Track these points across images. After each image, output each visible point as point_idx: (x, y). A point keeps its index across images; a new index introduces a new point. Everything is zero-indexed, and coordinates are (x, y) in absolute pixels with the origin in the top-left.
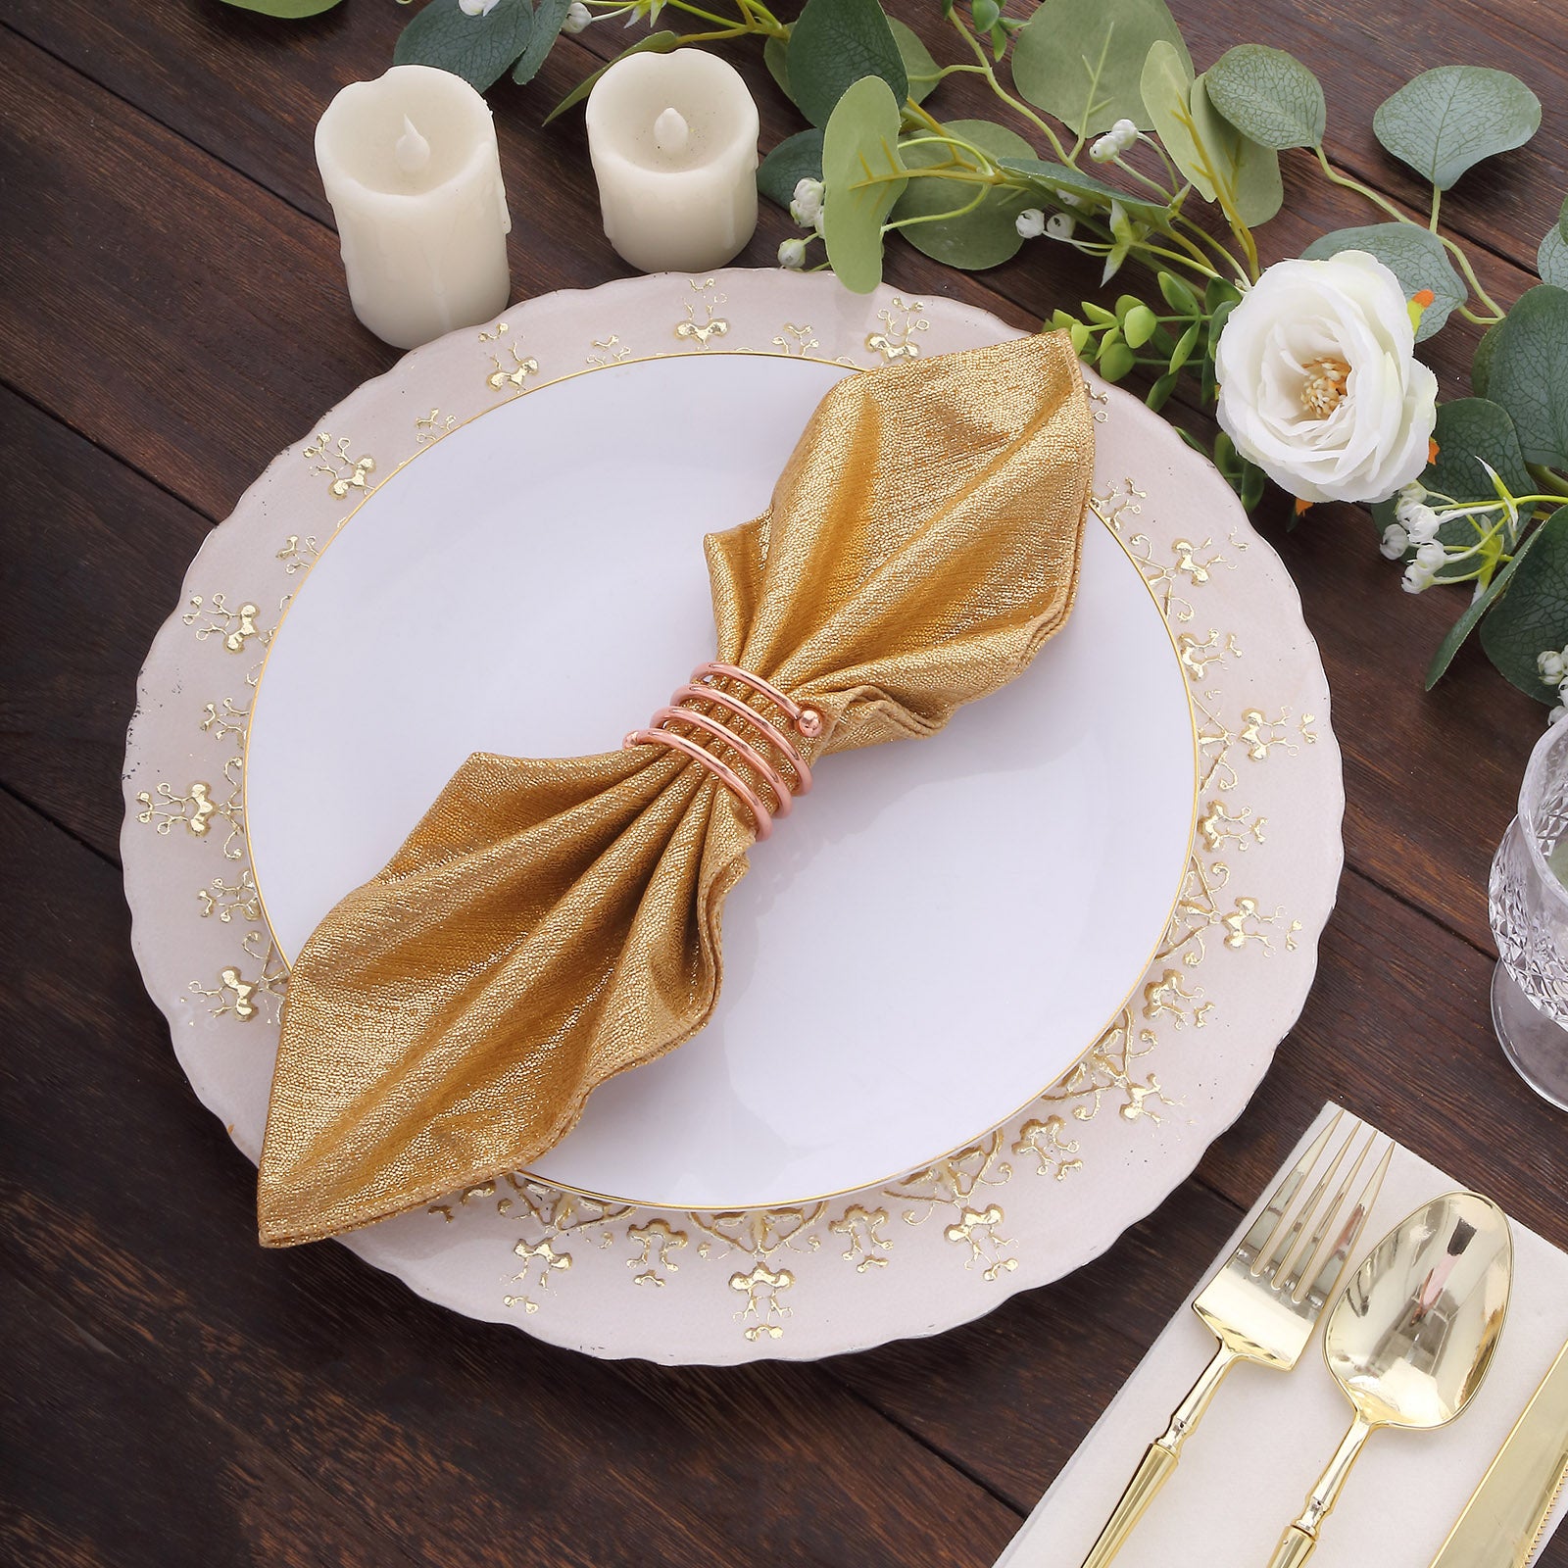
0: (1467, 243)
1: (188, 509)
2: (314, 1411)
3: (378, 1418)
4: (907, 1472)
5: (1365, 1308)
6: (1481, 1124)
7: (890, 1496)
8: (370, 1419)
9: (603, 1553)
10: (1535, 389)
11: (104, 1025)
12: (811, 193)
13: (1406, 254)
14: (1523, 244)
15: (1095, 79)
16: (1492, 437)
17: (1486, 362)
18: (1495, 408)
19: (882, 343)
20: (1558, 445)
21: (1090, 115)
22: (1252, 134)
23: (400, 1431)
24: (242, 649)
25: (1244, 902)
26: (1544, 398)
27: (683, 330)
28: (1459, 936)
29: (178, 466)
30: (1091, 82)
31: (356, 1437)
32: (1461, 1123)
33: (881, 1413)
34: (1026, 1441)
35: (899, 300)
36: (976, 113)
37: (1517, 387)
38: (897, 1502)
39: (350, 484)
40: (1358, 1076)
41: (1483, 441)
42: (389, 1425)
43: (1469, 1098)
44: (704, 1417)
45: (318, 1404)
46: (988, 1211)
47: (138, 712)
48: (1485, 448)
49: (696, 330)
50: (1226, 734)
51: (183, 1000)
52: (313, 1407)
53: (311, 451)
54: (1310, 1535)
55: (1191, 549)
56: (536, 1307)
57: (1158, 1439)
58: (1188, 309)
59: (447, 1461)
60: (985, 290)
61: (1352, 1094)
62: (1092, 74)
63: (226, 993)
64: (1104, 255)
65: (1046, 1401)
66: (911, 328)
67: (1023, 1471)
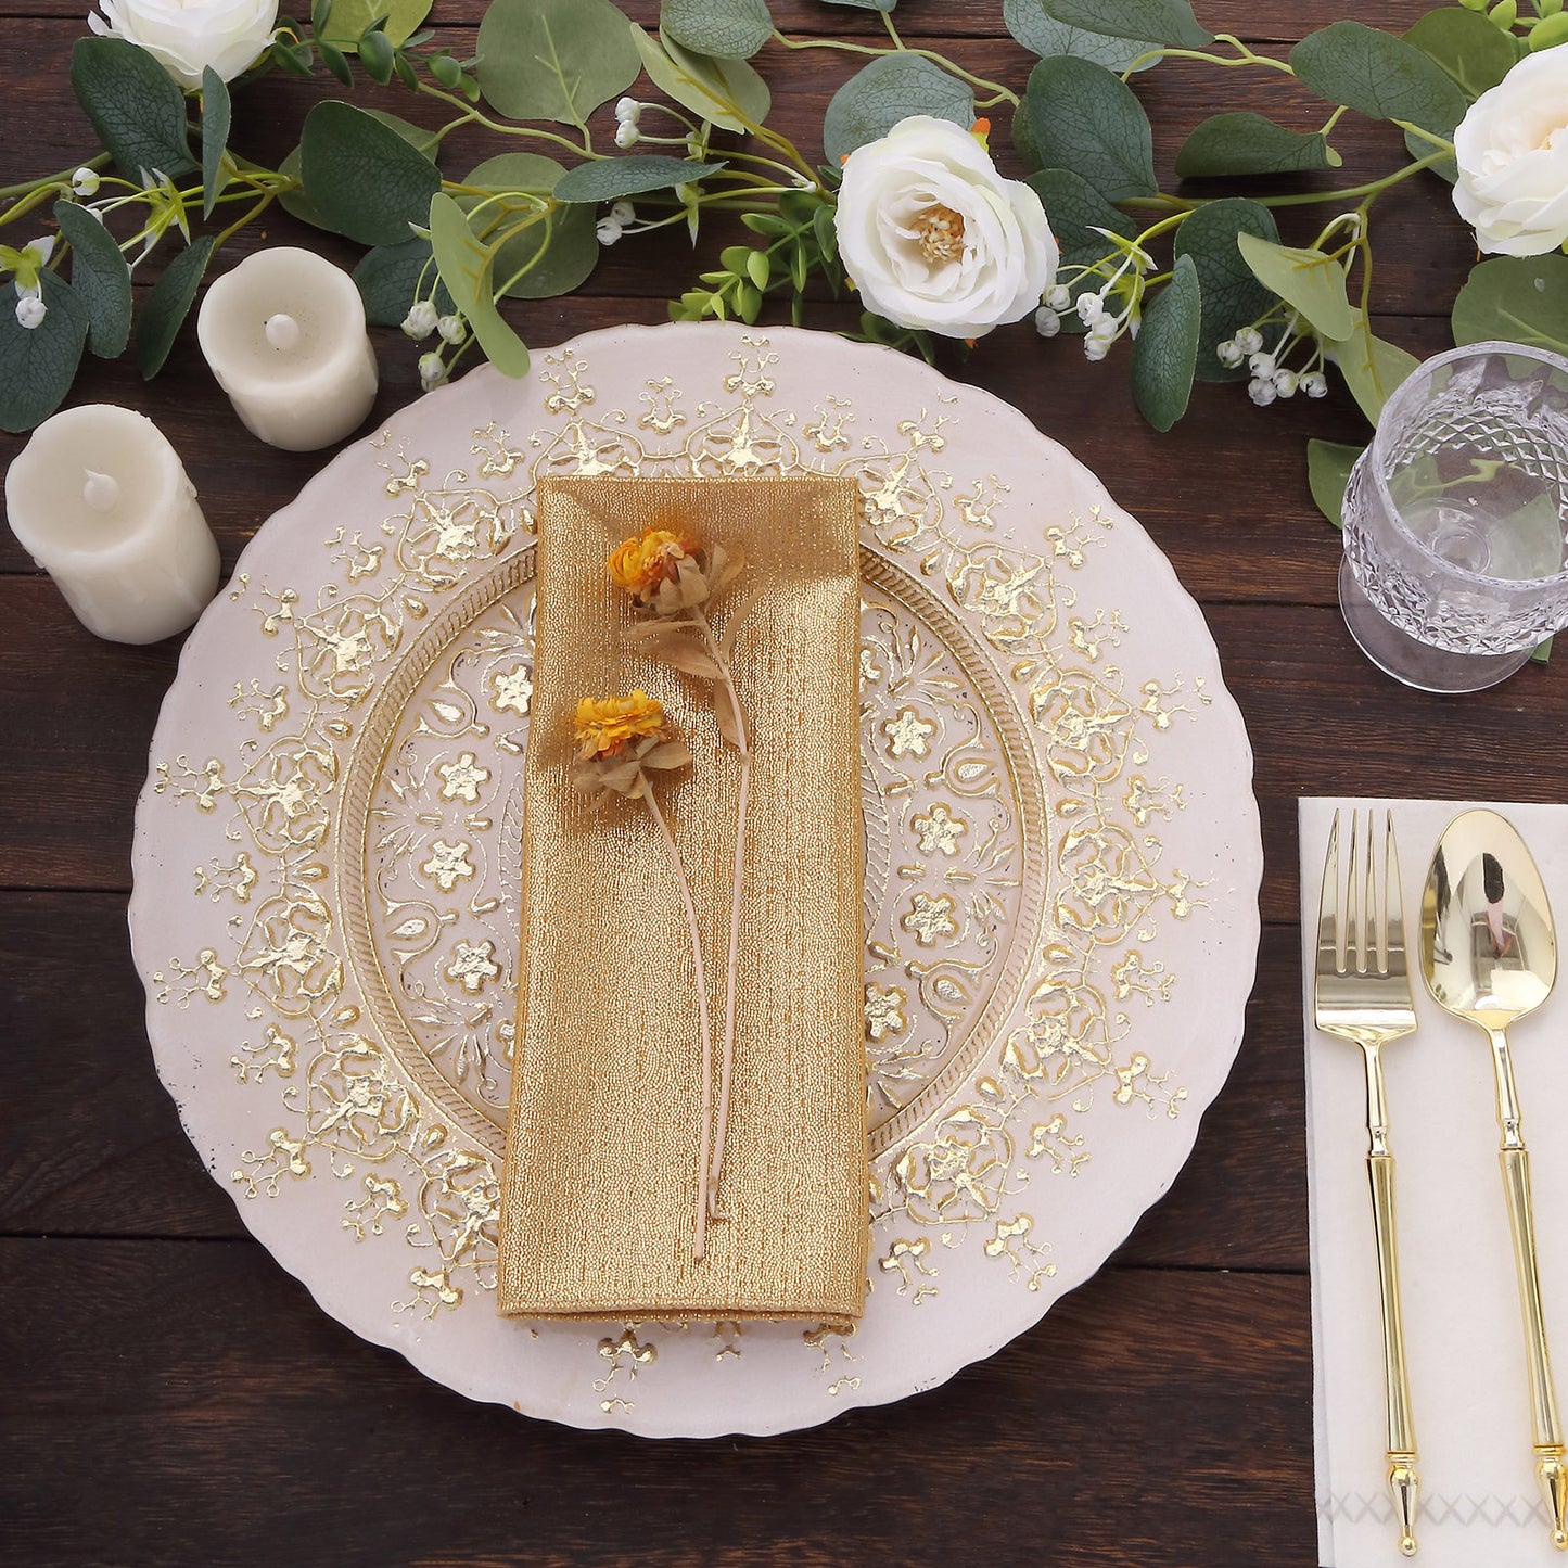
0: (928, 41)
1: (76, 894)
3: (780, 1546)
4: (1199, 1300)
6: (1411, 741)
7: (1202, 1328)
8: (774, 1551)
10: (1087, 143)
11: (329, 1380)
12: (428, 315)
13: (905, 84)
14: (969, 17)
15: (557, 69)
16: (1071, 197)
17: (1026, 138)
18: (1060, 173)
19: (561, 401)
20: (1134, 179)
21: (573, 104)
22: (729, 55)
23: (804, 1543)
24: (224, 993)
25: (1148, 687)
26: (1099, 147)
27: (393, 487)
28: (1298, 604)
29: (39, 862)
30: (557, 75)
32: (1396, 750)
34: (1267, 1214)
35: (549, 357)
36: (483, 155)
37: (1068, 148)
38: (1208, 1328)
39: (212, 793)
40: (1302, 763)
41: (1066, 203)
42: (792, 1545)
43: (1389, 727)
44: (1023, 1365)
46: (1132, 1061)
47: (180, 1106)
48: (1070, 208)
49: (404, 480)
50: (1042, 560)
51: (397, 1326)
53: (159, 786)
54: (1520, 1149)
55: (913, 425)
56: (858, 1380)
57: (1370, 1153)
58: (780, 230)
60: (594, 300)
61: (1309, 780)
62: (553, 68)
63: (426, 1293)
64: (684, 221)
65: (1260, 1172)
66: (574, 375)
67: (1281, 1238)
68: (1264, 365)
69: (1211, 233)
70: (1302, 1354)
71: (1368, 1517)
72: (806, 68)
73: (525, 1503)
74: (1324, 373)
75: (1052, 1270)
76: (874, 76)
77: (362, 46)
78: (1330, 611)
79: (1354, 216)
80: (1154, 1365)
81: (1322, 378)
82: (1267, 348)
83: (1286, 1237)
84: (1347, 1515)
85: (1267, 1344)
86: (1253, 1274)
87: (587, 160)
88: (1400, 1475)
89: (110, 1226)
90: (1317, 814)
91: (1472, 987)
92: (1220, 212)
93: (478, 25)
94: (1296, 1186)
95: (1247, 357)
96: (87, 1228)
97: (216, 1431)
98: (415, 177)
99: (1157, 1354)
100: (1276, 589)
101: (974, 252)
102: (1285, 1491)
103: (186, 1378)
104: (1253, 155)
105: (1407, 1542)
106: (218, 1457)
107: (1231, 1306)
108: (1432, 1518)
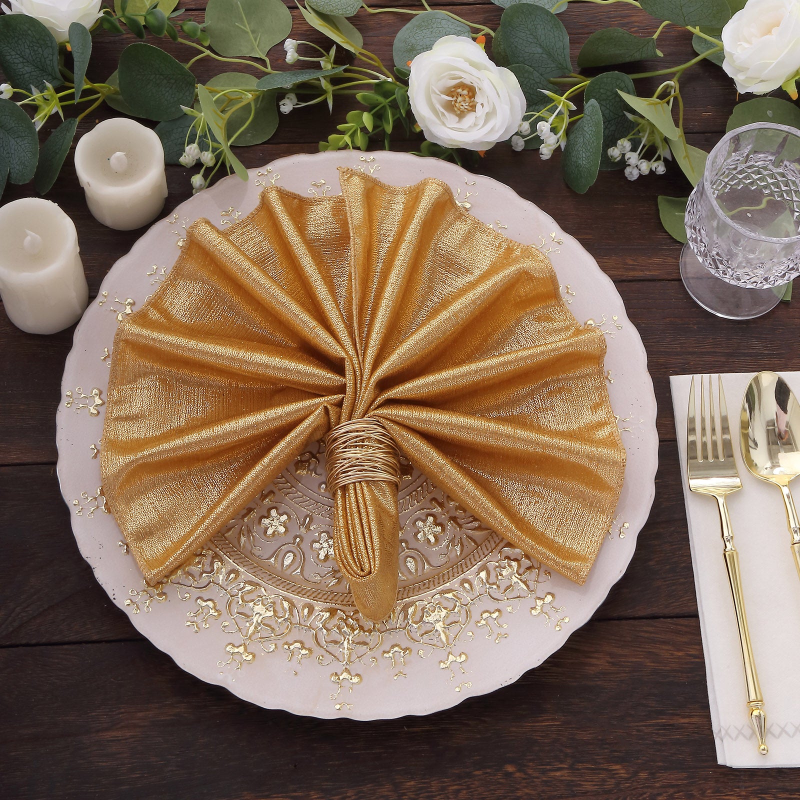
0: (441, 7)
1: (23, 467)
2: (406, 795)
4: (642, 634)
5: (756, 444)
6: (724, 345)
7: (646, 648)
9: (562, 757)
10: (533, 49)
11: (183, 710)
12: (196, 151)
13: (434, 26)
15: (249, 30)
18: (519, 66)
20: (559, 66)
21: (258, 46)
25: (588, 323)
26: (540, 51)
27: (181, 244)
28: (660, 280)
30: (248, 32)
31: (431, 792)
32: (717, 350)
33: (614, 619)
34: (673, 588)
35: (259, 172)
36: (211, 74)
37: (523, 52)
38: (648, 648)
39: (97, 406)
40: (670, 359)
43: (713, 339)
45: (405, 791)
47: (94, 568)
48: (525, 84)
51: (221, 674)
52: (404, 794)
53: (68, 404)
56: (470, 683)
57: (725, 550)
58: (377, 101)
59: (475, 771)
60: (278, 146)
61: (674, 368)
62: (245, 29)
63: (235, 657)
64: (325, 101)
65: (668, 567)
66: (273, 181)
67: (681, 600)
68: (633, 158)
69: (602, 91)
70: (698, 658)
71: (741, 737)
72: (379, 24)
73: (295, 766)
74: (663, 161)
75: (567, 620)
76: (417, 23)
77: (148, 17)
78: (676, 282)
79: (671, 83)
80: (622, 669)
81: (663, 163)
82: (634, 149)
83: (684, 599)
84: (730, 737)
85: (680, 654)
86: (669, 619)
87: (268, 73)
88: (756, 713)
89: (56, 638)
90: (680, 384)
91: (769, 462)
92: (605, 79)
93: (205, 10)
94: (687, 573)
95: (624, 155)
96: (44, 640)
97: (123, 741)
98: (181, 83)
99: (623, 663)
100: (648, 273)
101: (482, 104)
102: (696, 728)
103: (105, 715)
104: (618, 52)
105: (762, 747)
106: (126, 755)
107: (659, 636)
108: (774, 735)
